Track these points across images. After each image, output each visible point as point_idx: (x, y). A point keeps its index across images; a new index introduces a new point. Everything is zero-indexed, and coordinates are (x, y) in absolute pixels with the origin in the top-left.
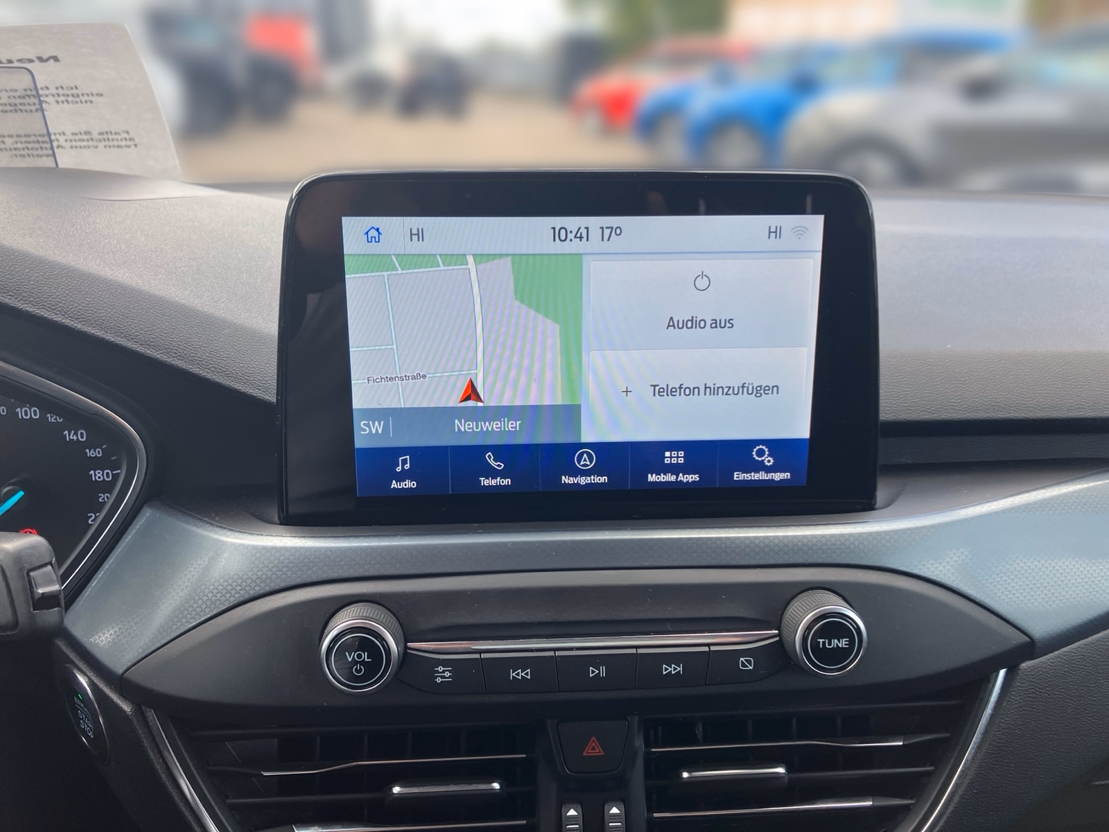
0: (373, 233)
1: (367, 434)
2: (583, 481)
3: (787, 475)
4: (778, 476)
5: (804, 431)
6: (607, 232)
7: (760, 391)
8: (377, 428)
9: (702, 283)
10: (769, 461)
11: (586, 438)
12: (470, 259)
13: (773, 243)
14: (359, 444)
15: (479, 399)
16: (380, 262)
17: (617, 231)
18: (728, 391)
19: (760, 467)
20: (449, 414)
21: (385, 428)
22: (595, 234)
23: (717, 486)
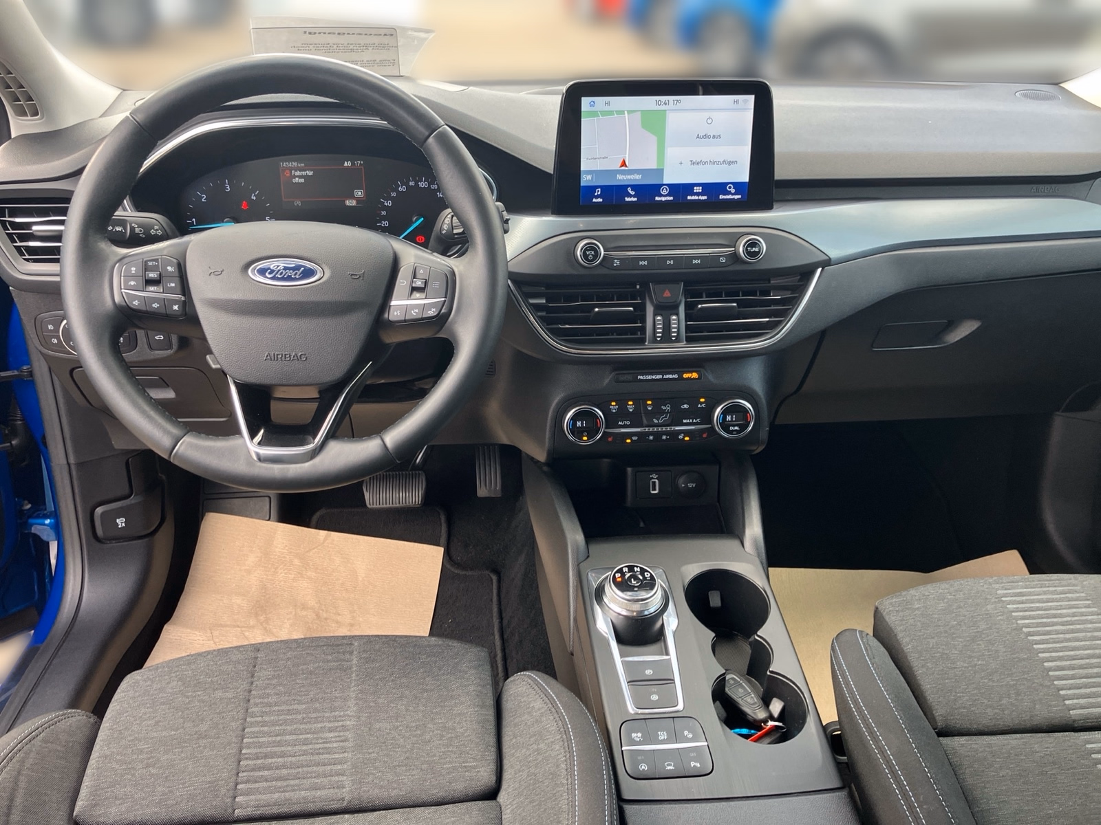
0: (592, 103)
1: (586, 180)
2: (663, 199)
3: (740, 196)
4: (737, 197)
5: (746, 179)
6: (675, 102)
7: (730, 163)
8: (589, 177)
9: (709, 121)
10: (733, 191)
11: (665, 182)
12: (626, 112)
13: (736, 106)
14: (582, 184)
15: (626, 166)
16: (593, 114)
17: (679, 101)
18: (718, 163)
19: (730, 193)
20: (616, 172)
21: (592, 178)
22: (671, 102)
23: (713, 200)
